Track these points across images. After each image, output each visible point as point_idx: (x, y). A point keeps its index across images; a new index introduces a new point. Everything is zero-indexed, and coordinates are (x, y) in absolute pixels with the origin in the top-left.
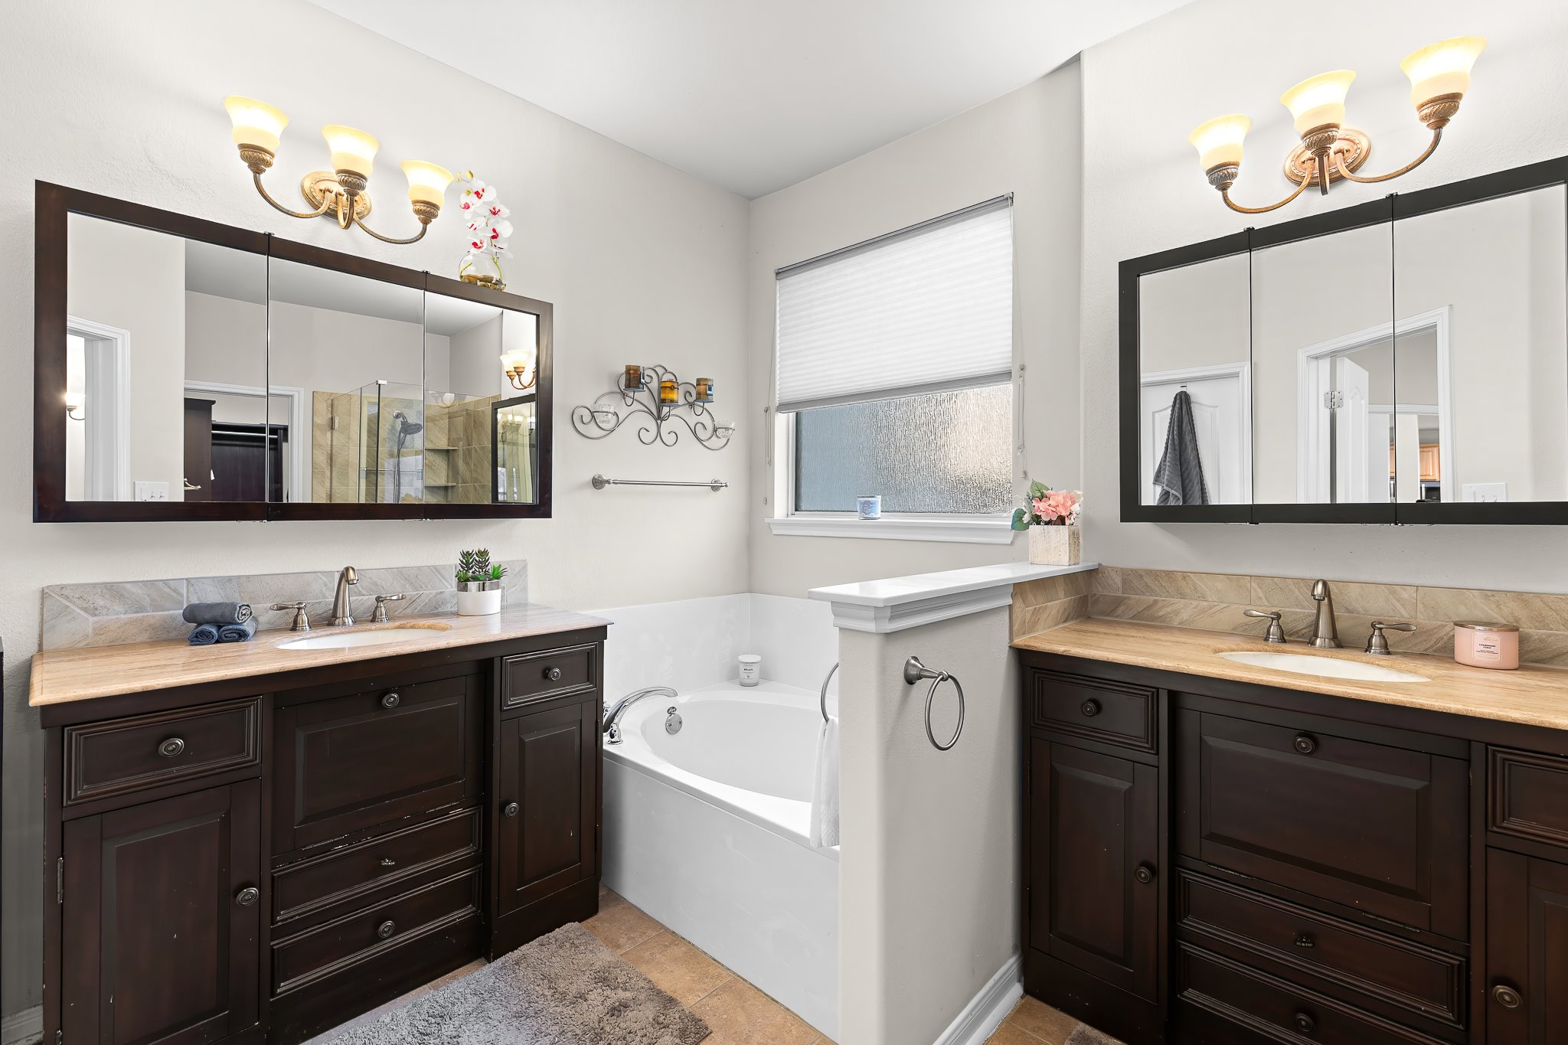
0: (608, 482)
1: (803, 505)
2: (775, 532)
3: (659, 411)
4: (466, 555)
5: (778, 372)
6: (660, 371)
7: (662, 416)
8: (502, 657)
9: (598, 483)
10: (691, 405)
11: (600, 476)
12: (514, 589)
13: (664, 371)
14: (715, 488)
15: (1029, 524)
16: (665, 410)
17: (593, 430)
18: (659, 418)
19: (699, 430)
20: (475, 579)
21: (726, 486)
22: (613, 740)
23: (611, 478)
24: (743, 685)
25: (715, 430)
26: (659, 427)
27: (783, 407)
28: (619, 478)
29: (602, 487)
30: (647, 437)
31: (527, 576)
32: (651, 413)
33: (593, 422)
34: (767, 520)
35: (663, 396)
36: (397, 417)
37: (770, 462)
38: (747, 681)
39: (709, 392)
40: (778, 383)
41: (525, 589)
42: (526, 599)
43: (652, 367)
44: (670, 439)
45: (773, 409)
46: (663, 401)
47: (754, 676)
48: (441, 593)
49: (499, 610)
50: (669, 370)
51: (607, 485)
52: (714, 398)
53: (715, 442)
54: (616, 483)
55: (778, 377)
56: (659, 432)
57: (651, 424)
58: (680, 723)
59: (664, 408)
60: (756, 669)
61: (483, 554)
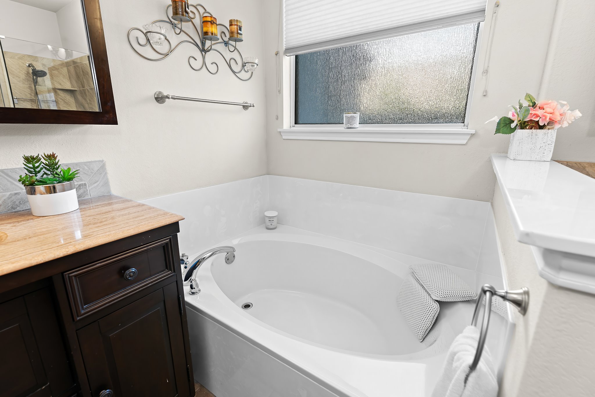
0: (167, 97)
1: (300, 120)
2: (284, 137)
3: (203, 44)
4: (28, 160)
5: (284, 24)
6: (202, 10)
7: (206, 48)
8: (62, 273)
9: (160, 99)
10: (226, 44)
11: (160, 93)
12: (96, 185)
13: (204, 11)
14: (245, 107)
15: (515, 128)
16: (208, 43)
17: (147, 52)
18: (204, 51)
19: (233, 63)
20: (42, 182)
21: (253, 106)
22: (193, 291)
23: (171, 94)
24: (268, 229)
25: (244, 66)
26: (204, 58)
27: (288, 51)
28: (177, 95)
29: (163, 102)
30: (197, 65)
31: (106, 173)
32: (197, 45)
33: (149, 46)
34: (279, 130)
35: (205, 29)
36: (29, 66)
37: (280, 91)
38: (271, 227)
39: (239, 31)
40: (284, 33)
41: (106, 184)
42: (109, 192)
43: (195, 5)
44: (213, 68)
45: (281, 52)
46: (206, 33)
47: (275, 223)
48: (16, 194)
49: (78, 207)
50: (208, 10)
51: (167, 100)
52: (243, 37)
53: (243, 75)
54: (175, 99)
55: (284, 29)
56: (204, 63)
57: (197, 54)
58: (234, 256)
59: (207, 41)
60: (275, 220)
61: (52, 157)
